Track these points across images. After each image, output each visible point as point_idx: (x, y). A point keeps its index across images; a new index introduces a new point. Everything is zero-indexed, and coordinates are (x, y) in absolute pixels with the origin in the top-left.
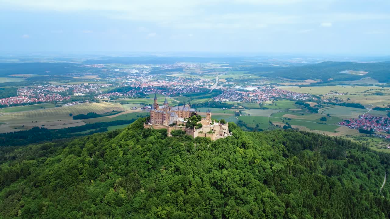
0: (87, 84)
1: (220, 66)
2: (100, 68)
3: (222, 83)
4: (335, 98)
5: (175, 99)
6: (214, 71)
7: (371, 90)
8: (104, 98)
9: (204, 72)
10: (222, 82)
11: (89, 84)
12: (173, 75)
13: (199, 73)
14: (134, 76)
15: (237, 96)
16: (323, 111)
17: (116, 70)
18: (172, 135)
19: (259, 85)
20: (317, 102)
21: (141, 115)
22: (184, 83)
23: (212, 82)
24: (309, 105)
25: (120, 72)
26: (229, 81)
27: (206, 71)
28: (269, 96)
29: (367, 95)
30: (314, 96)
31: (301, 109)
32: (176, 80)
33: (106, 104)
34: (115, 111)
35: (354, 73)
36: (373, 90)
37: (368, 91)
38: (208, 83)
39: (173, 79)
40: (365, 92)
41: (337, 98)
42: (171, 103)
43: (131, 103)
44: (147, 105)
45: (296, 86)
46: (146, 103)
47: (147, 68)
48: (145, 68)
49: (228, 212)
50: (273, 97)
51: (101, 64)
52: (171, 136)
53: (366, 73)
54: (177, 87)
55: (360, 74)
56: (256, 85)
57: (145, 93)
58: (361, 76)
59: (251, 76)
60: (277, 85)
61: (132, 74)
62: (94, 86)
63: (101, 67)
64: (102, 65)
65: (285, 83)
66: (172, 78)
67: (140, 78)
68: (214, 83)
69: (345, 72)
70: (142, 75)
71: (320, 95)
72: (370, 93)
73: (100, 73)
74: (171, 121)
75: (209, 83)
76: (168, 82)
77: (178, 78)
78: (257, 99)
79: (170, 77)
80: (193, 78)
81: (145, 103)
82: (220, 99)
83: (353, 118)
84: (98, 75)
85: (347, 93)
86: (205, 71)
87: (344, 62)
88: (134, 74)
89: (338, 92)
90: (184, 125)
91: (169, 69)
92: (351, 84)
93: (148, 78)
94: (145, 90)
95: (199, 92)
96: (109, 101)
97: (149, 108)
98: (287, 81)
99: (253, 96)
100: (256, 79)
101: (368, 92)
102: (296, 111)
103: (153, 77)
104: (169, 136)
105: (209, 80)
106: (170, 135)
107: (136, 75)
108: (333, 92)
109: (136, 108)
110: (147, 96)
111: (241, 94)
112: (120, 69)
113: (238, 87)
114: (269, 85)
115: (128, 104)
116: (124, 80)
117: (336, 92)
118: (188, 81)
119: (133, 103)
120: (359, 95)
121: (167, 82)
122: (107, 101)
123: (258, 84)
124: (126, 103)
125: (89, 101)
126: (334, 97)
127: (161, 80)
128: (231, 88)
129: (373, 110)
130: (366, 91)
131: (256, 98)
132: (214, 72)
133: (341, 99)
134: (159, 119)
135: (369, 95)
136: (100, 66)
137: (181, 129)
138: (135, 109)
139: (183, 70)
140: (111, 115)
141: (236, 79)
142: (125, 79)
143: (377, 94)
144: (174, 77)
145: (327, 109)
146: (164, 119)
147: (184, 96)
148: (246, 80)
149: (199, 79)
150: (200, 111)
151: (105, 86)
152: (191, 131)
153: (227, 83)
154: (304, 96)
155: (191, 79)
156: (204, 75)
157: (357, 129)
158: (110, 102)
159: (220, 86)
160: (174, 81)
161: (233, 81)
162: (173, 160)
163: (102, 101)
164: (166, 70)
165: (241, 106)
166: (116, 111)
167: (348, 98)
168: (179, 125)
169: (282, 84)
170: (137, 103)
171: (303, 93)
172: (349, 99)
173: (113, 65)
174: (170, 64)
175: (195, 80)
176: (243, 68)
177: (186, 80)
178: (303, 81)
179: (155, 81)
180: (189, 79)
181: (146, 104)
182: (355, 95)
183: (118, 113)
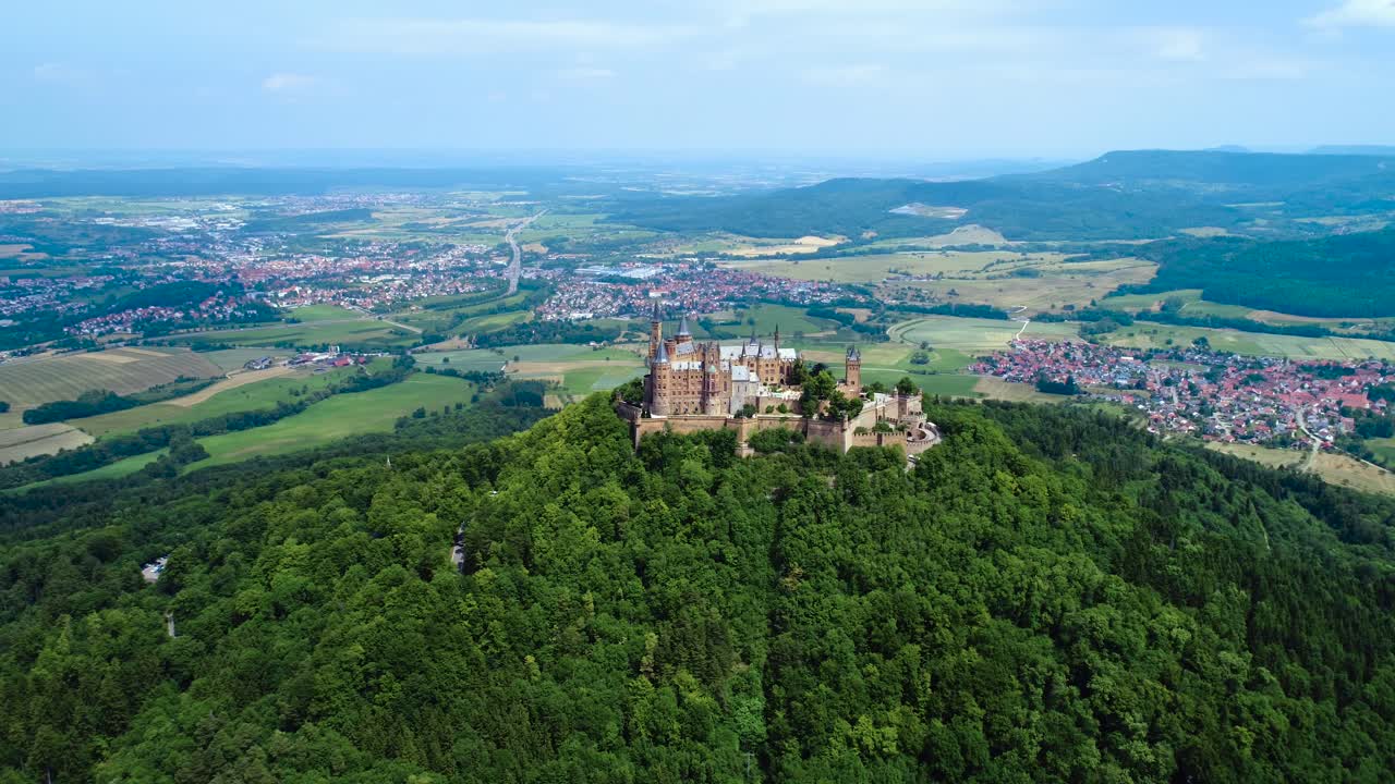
0: (7, 280)
1: (502, 200)
2: (27, 214)
3: (537, 256)
4: (914, 293)
5: (397, 321)
6: (485, 216)
7: (998, 262)
8: (111, 331)
9: (455, 220)
10: (536, 254)
11: (14, 279)
12: (348, 236)
13: (437, 224)
14: (187, 241)
15: (609, 299)
16: (900, 332)
17: (100, 221)
18: (756, 450)
19: (663, 261)
20: (868, 307)
21: (305, 387)
22: (397, 262)
23: (498, 255)
24: (853, 317)
25: (121, 230)
26: (560, 250)
27: (459, 218)
28: (715, 294)
29: (994, 278)
30: (849, 287)
31: (834, 333)
32: (362, 254)
33: (133, 355)
34: (188, 380)
35: (932, 212)
36: (1003, 262)
37: (992, 265)
38: (486, 259)
39: (352, 250)
40: (985, 269)
41: (920, 290)
42: (392, 336)
43: (237, 343)
44: (302, 347)
45: (775, 257)
46: (298, 340)
47: (226, 212)
48: (217, 212)
49: (1106, 696)
50: (731, 298)
51: (24, 198)
52: (752, 452)
53: (964, 211)
54: (383, 277)
55: (949, 216)
56: (653, 262)
57: (276, 306)
58: (951, 221)
59: (626, 232)
60: (719, 256)
61: (177, 233)
62: (39, 288)
63: (29, 211)
64: (28, 201)
65: (738, 249)
66: (348, 245)
67: (213, 249)
68: (508, 258)
69: (905, 209)
70: (217, 236)
71: (866, 285)
72: (1004, 273)
73: (32, 236)
74: (737, 397)
75: (491, 259)
76: (336, 261)
77: (367, 243)
78: (681, 307)
79: (337, 241)
80: (427, 244)
81: (294, 340)
82: (559, 313)
83: (999, 349)
84: (27, 243)
85: (941, 273)
86: (455, 216)
87: (891, 181)
88: (186, 236)
89: (910, 271)
90: (788, 408)
91: (316, 214)
92: (934, 246)
93: (248, 247)
94: (269, 294)
95: (475, 292)
96: (141, 342)
97: (319, 361)
98: (744, 242)
99: (663, 296)
100: (646, 241)
101: (994, 268)
102: (824, 339)
103: (268, 245)
104: (744, 456)
105: (485, 249)
106: (746, 451)
107: (191, 236)
108: (895, 272)
109: (266, 363)
110: (290, 316)
111: (620, 291)
112: (116, 216)
113: (600, 270)
114: (696, 260)
115: (223, 347)
116: (151, 260)
117: (907, 274)
118: (410, 253)
119: (245, 343)
120: (974, 279)
121: (332, 259)
122: (133, 343)
123: (661, 257)
124: (218, 344)
125: (53, 347)
126: (909, 288)
127: (305, 253)
128: (575, 275)
129: (1034, 323)
130: (988, 266)
131: (678, 304)
132: (490, 219)
133: (931, 293)
134: (690, 395)
135: (1001, 276)
136: (23, 206)
137: (783, 425)
138: (267, 367)
139: (374, 215)
140: (179, 394)
141: (578, 243)
142: (154, 254)
143: (1023, 274)
144: (354, 243)
145: (909, 328)
146: (713, 395)
147: (426, 307)
148: (615, 246)
149: (451, 247)
150: (516, 359)
151: (87, 285)
152: (831, 431)
153: (553, 257)
154: (823, 291)
155: (417, 246)
156: (462, 232)
157: (1030, 382)
158: (145, 343)
159: (533, 269)
160: (358, 256)
161: (570, 248)
162: (815, 538)
163: (110, 342)
164: (304, 216)
165: (642, 331)
166: (193, 380)
167: (949, 290)
168: (769, 411)
169: (735, 253)
170: (265, 341)
171: (813, 281)
172: (952, 293)
173: (76, 204)
174: (313, 194)
175: (435, 251)
176: (583, 202)
177: (403, 251)
178: (792, 240)
179: (279, 258)
180: (410, 246)
181: (297, 344)
182: (964, 278)
183: (203, 386)
